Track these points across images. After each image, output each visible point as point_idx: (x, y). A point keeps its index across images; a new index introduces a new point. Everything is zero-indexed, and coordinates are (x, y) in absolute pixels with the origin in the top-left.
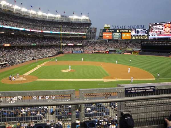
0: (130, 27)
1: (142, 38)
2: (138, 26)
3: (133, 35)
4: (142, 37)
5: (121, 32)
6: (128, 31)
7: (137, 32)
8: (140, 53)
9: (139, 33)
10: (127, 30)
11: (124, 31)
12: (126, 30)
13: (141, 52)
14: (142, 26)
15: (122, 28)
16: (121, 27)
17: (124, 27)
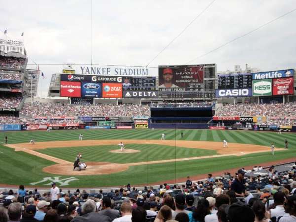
0: (119, 71)
1: (145, 95)
2: (136, 70)
3: (126, 89)
4: (144, 93)
5: (101, 83)
6: (115, 80)
7: (135, 81)
9: (138, 83)
10: (114, 77)
11: (107, 79)
12: (111, 77)
14: (143, 69)
15: (101, 73)
16: (101, 71)
17: (106, 70)
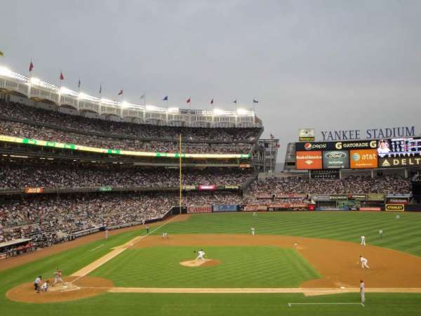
0: (372, 133)
1: (410, 163)
2: (396, 130)
3: (382, 156)
4: (410, 160)
5: (348, 149)
6: (366, 145)
7: (396, 145)
8: (408, 208)
9: (400, 148)
10: (365, 142)
11: (357, 145)
12: (361, 142)
13: (411, 203)
14: (407, 128)
15: (348, 138)
16: (348, 135)
17: (354, 133)
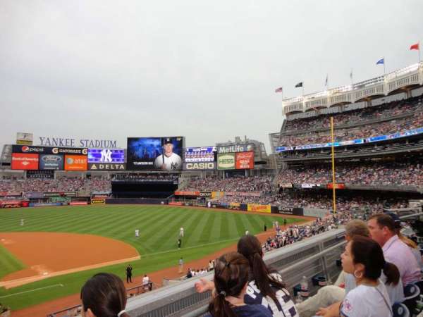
0: (85, 143)
1: (112, 168)
2: (103, 142)
4: (112, 165)
5: (64, 155)
8: (108, 202)
13: (110, 198)
14: (111, 141)
15: (64, 144)
16: (64, 142)
17: (69, 141)
